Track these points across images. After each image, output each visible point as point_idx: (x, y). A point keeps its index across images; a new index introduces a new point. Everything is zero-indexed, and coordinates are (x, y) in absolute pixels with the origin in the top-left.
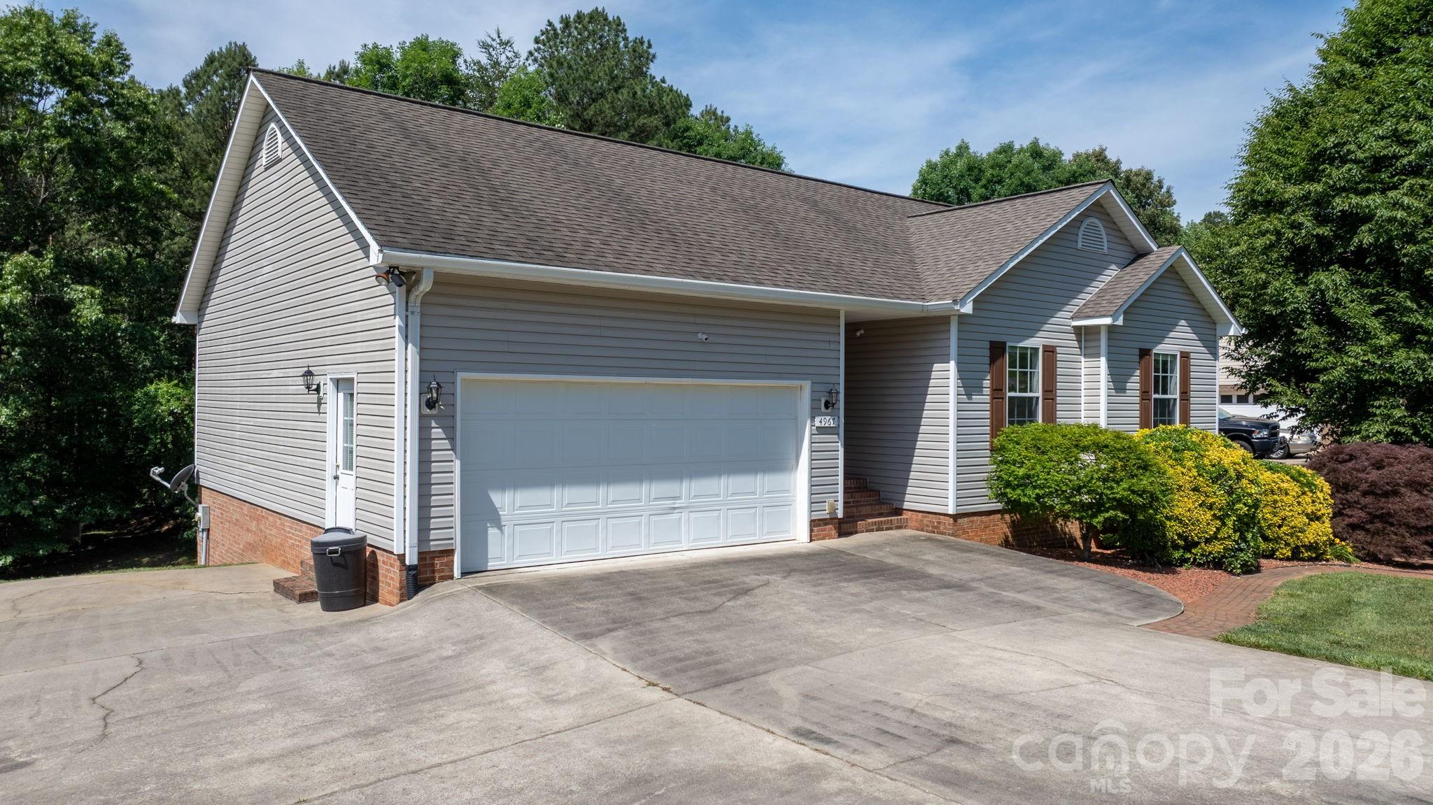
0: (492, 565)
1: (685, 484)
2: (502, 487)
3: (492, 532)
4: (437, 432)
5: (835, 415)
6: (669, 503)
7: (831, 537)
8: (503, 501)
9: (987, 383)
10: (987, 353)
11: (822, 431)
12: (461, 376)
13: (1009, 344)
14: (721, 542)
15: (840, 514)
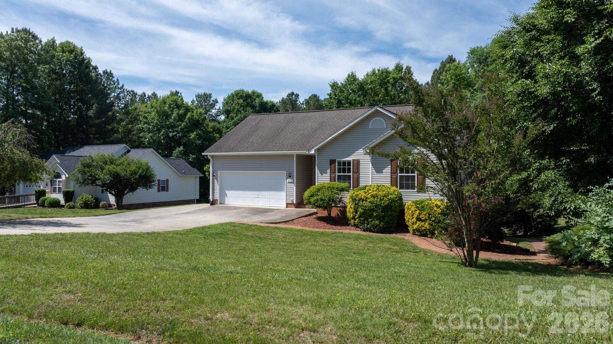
0: (226, 203)
1: (260, 192)
2: (227, 190)
3: (226, 198)
4: (216, 181)
5: (293, 179)
6: (257, 196)
7: (293, 208)
8: (227, 192)
9: (329, 171)
10: (329, 163)
11: (289, 183)
12: (219, 172)
13: (337, 160)
14: (268, 205)
15: (295, 203)
